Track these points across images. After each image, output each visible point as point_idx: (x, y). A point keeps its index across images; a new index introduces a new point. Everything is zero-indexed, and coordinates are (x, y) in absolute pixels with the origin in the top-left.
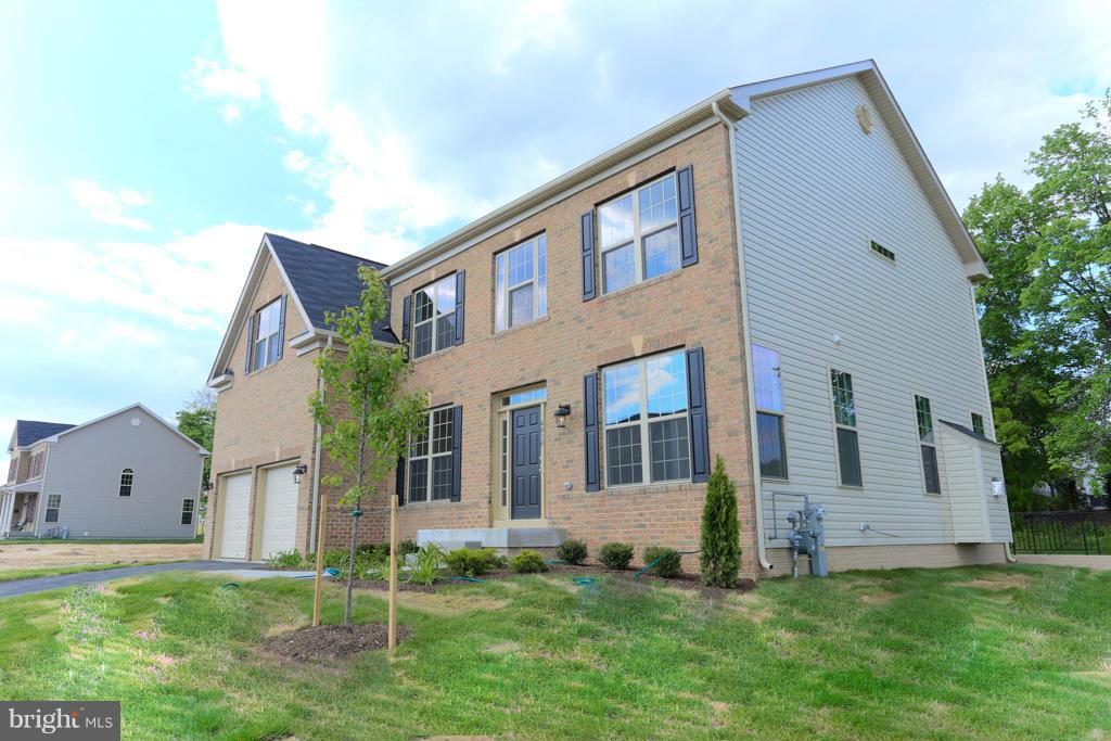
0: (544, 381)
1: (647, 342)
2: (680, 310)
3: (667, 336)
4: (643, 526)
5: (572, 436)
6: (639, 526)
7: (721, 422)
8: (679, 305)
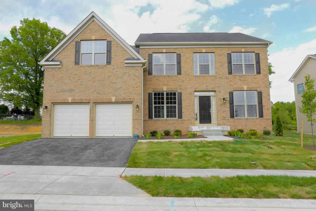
0: (216, 91)
1: (248, 88)
2: (256, 83)
3: (253, 87)
4: (247, 126)
5: (226, 105)
6: (245, 126)
7: (266, 107)
8: (256, 82)
